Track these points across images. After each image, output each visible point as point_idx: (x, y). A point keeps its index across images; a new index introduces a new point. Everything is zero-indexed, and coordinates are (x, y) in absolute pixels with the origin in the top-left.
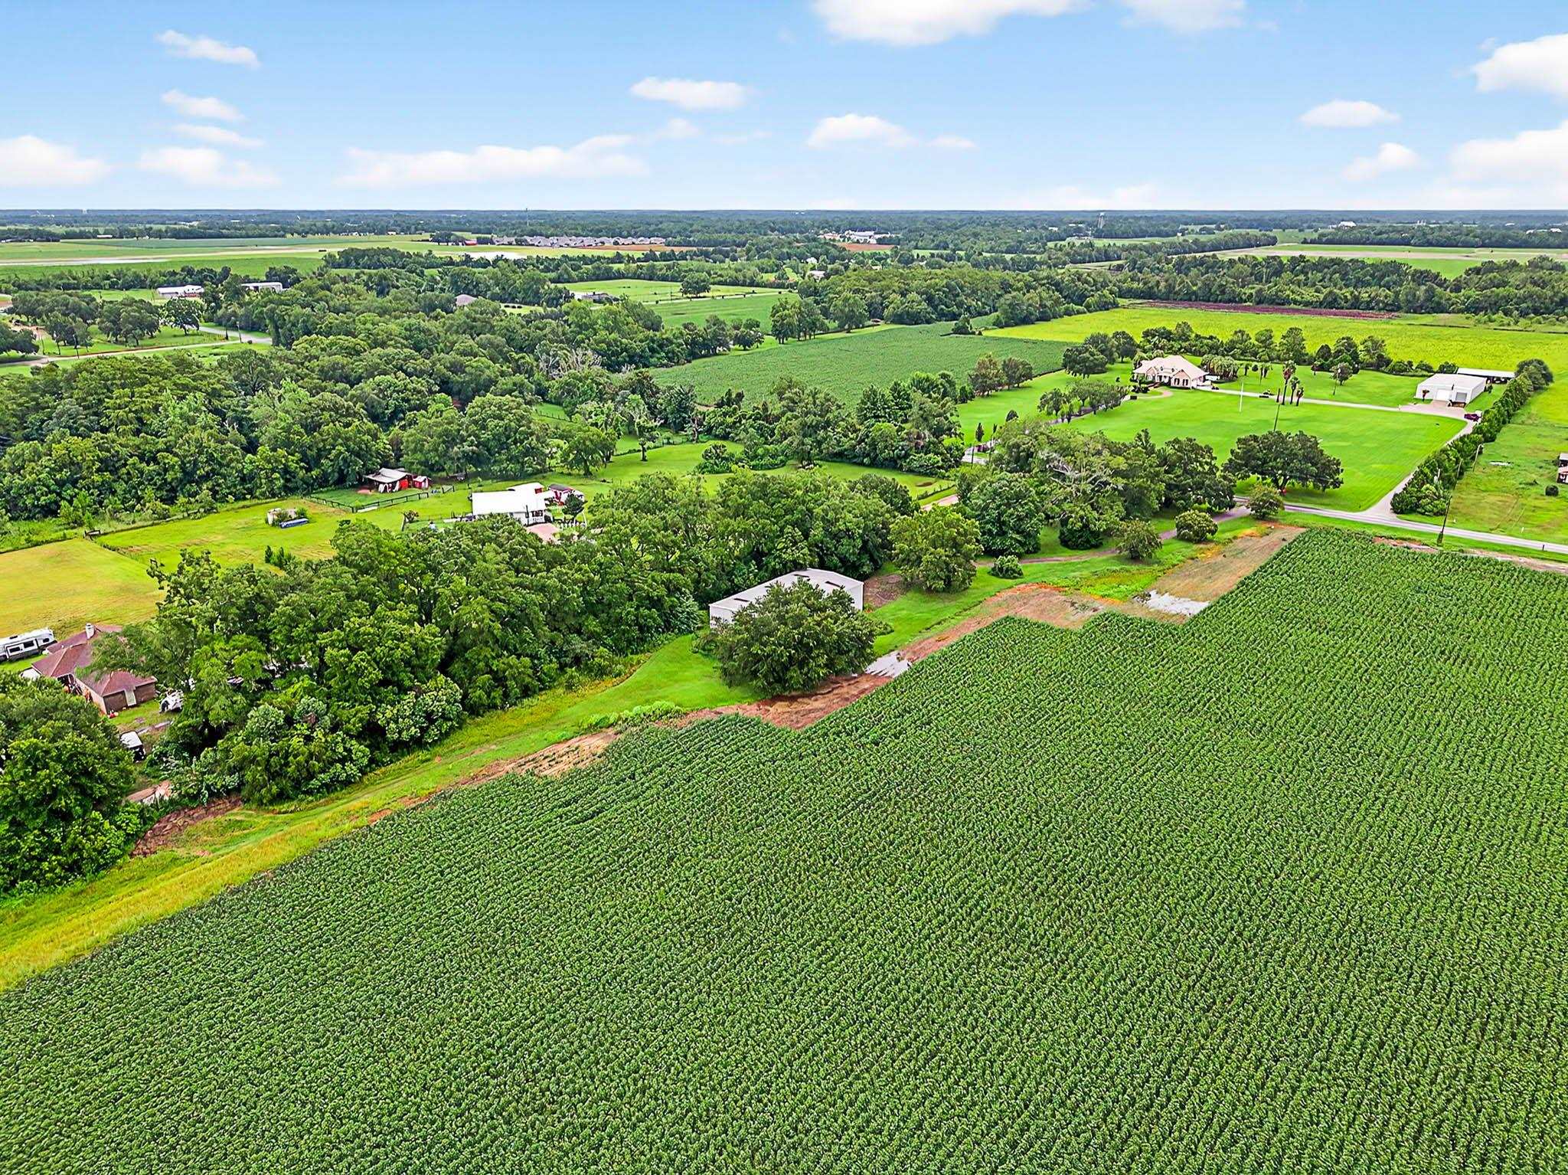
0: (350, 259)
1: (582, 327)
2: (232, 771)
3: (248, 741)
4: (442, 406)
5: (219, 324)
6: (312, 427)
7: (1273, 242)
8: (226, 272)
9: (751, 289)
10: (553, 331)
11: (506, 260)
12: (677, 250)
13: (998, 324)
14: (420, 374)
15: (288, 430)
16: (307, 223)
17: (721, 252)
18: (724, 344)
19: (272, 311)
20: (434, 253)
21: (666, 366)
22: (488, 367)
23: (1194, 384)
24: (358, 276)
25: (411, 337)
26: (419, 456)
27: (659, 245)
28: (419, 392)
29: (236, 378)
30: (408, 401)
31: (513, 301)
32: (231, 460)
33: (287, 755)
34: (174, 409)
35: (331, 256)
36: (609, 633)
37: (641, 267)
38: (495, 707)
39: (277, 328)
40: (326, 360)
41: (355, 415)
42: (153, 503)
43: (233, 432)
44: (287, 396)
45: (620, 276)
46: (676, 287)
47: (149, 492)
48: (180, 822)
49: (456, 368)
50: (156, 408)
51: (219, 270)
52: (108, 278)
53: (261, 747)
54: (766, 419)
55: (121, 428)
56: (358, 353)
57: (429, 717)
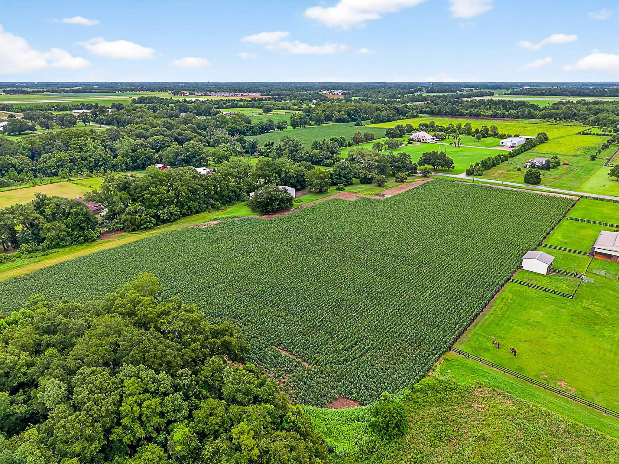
0: (141, 100)
1: (224, 122)
2: (121, 224)
3: (126, 215)
4: (175, 146)
5: (97, 122)
6: (134, 151)
7: (492, 94)
8: (97, 104)
9: (288, 111)
10: (213, 124)
11: (199, 101)
12: (264, 97)
13: (372, 123)
14: (168, 136)
15: (127, 151)
16: (124, 87)
17: (281, 98)
18: (273, 129)
19: (117, 117)
20: (173, 98)
21: (252, 136)
22: (190, 134)
23: (429, 141)
24: (145, 106)
25: (165, 125)
26: (167, 160)
27: (258, 95)
28: (168, 141)
29: (109, 136)
30: (164, 144)
31: (201, 115)
32: (110, 160)
33: (135, 219)
34: (91, 145)
35: (134, 99)
36: (221, 199)
37: (249, 103)
38: (189, 215)
39: (118, 123)
40: (137, 131)
41: (147, 147)
42: (86, 172)
43: (109, 151)
44: (126, 141)
45: (241, 106)
46: (261, 110)
47: (85, 170)
48: (109, 235)
49: (180, 134)
50: (85, 144)
51: (94, 104)
52: (54, 107)
53: (129, 217)
54: (280, 150)
55: (75, 150)
56: (147, 130)
57: (171, 213)
